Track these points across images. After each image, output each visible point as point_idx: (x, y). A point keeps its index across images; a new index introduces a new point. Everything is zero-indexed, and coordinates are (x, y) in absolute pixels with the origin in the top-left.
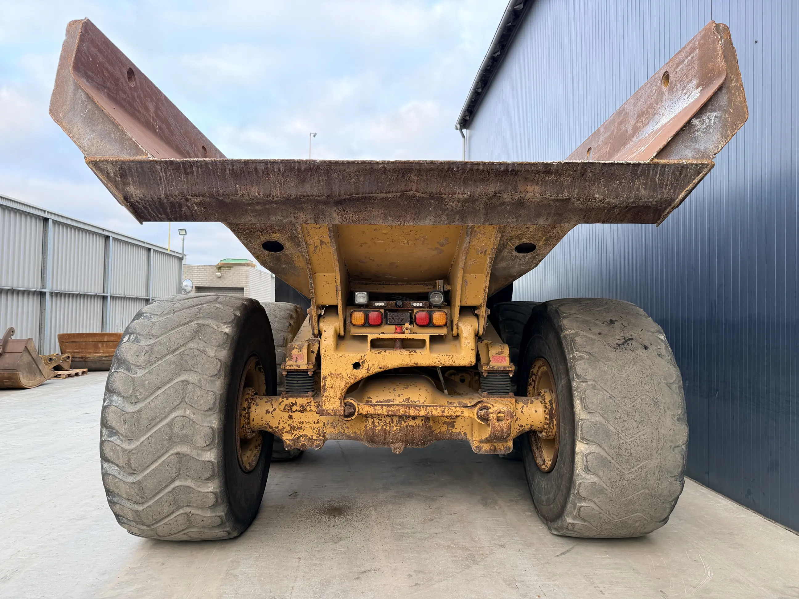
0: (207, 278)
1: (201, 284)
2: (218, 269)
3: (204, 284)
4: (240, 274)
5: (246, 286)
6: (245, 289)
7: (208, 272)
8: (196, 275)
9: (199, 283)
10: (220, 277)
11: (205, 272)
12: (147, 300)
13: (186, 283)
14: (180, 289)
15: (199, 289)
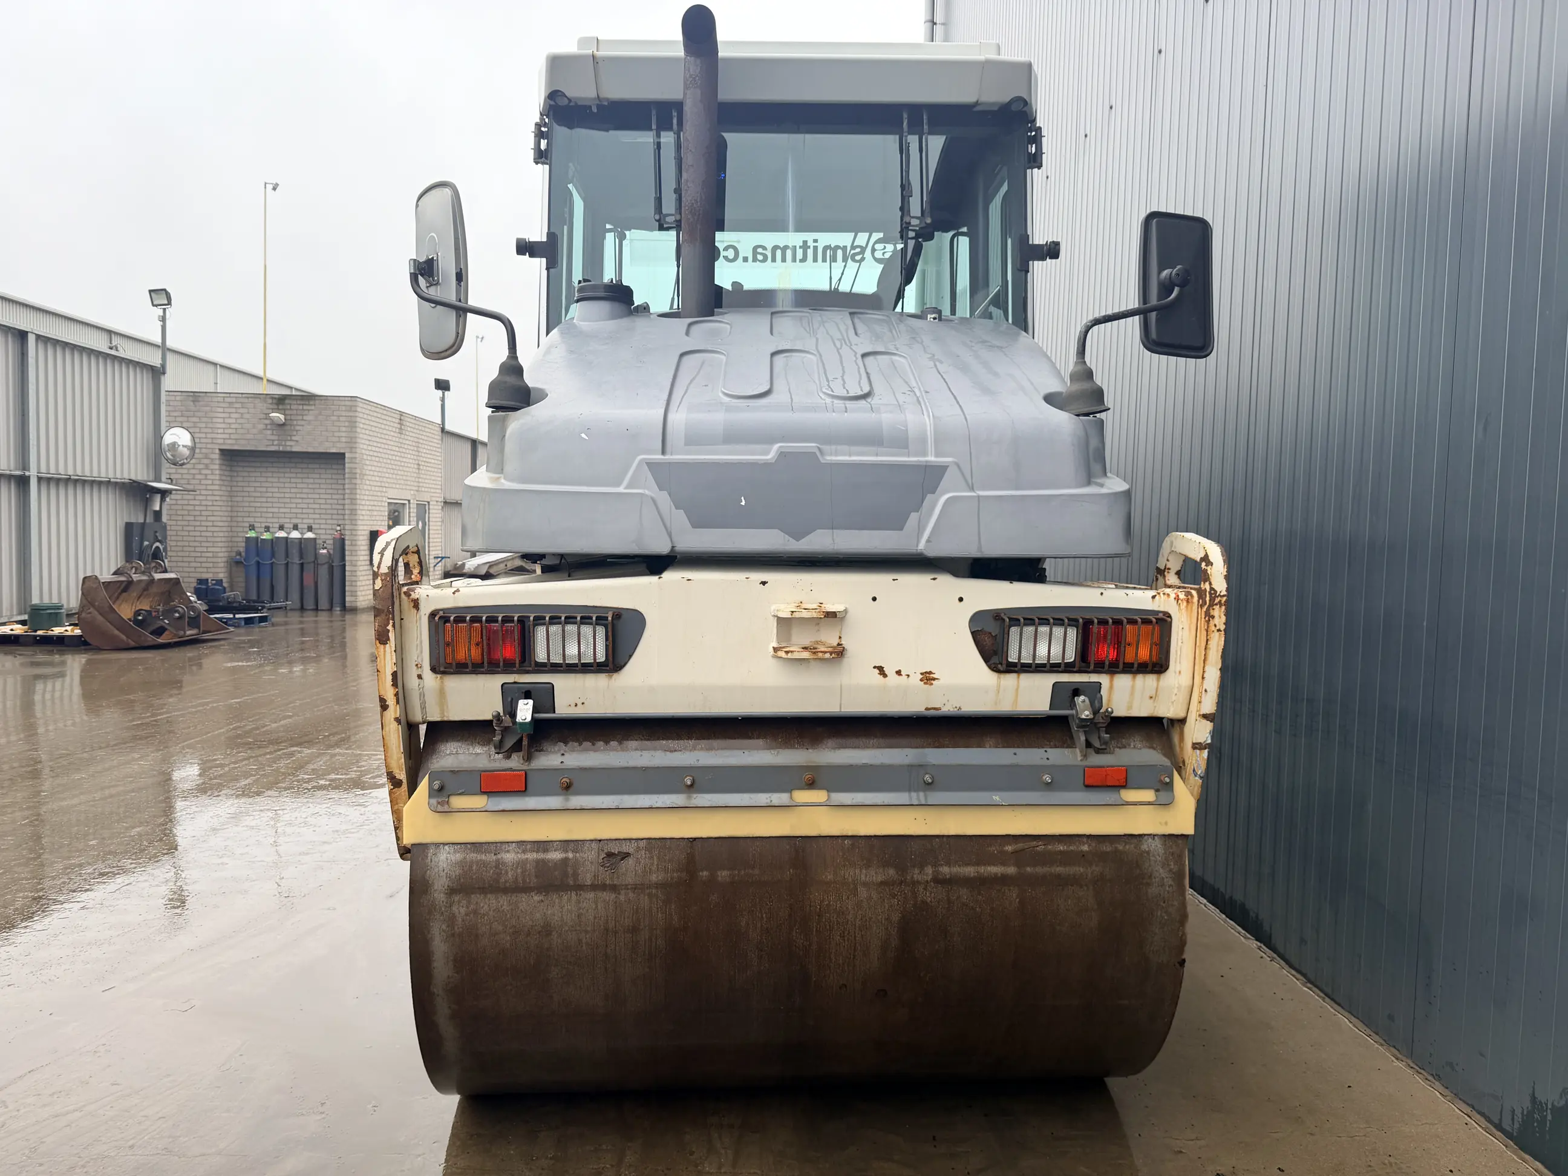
0: (247, 426)
1: (234, 442)
2: (278, 404)
3: (243, 442)
4: (335, 418)
5: (352, 449)
6: (347, 455)
7: (252, 411)
8: (221, 420)
9: (229, 442)
10: (284, 424)
11: (245, 411)
12: (22, 482)
13: (178, 437)
14: (158, 453)
15: (233, 457)
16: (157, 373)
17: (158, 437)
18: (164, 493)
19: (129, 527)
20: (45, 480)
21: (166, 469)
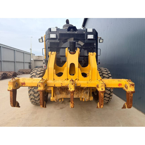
0: (36, 58)
2: (38, 57)
6: (43, 60)
8: (34, 58)
12: (24, 62)
13: (32, 59)
14: (31, 60)
15: (35, 60)
16: (30, 55)
17: (31, 59)
18: (31, 63)
19: (29, 66)
20: (25, 62)
21: (31, 61)
